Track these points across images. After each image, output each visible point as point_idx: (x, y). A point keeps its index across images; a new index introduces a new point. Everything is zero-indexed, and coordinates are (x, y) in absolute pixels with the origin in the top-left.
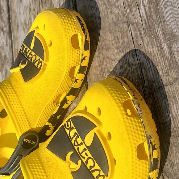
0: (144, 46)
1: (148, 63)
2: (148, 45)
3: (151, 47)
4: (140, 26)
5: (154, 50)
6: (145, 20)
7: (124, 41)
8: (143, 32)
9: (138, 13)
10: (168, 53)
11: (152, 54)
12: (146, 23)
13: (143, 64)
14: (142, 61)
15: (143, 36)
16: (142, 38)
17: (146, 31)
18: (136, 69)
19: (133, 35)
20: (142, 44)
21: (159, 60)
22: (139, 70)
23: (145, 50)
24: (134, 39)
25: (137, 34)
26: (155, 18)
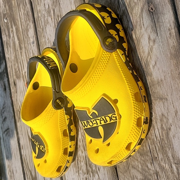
0: (159, 160)
1: (162, 174)
2: (162, 160)
3: (164, 163)
4: (155, 143)
5: (167, 166)
6: (159, 140)
7: (144, 149)
8: (157, 149)
9: (154, 132)
10: (176, 172)
11: (165, 168)
12: (160, 143)
13: (158, 172)
14: (157, 170)
15: (158, 152)
16: (157, 153)
17: (160, 149)
18: (153, 174)
19: (150, 148)
20: (157, 157)
21: (170, 174)
22: (155, 176)
23: (160, 163)
24: (151, 151)
25: (153, 148)
26: (166, 142)
